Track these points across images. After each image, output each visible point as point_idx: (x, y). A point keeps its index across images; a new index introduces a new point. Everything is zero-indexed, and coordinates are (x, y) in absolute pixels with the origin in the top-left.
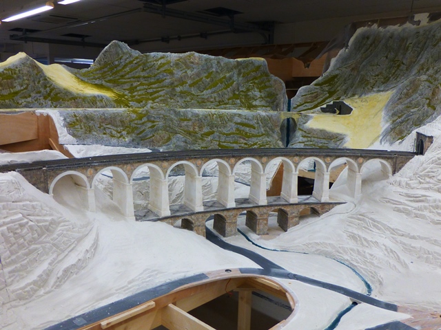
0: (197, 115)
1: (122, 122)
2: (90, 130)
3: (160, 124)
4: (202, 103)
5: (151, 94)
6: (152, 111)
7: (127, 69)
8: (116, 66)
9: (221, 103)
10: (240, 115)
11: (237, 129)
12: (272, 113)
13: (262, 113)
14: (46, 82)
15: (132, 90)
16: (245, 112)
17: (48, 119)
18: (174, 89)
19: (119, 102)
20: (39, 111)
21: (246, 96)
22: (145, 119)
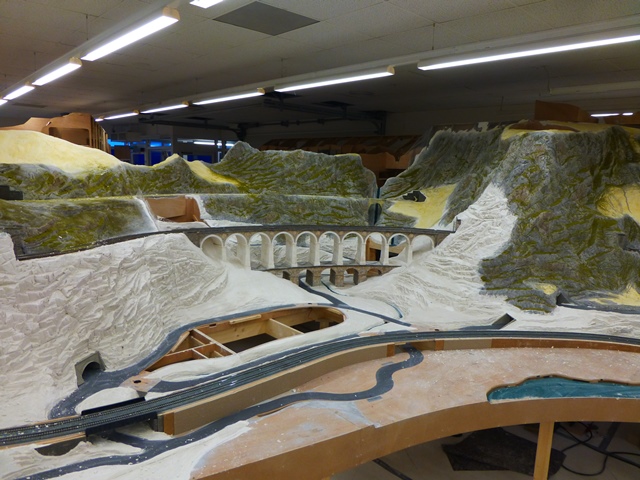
0: (301, 200)
1: (243, 204)
2: (220, 210)
3: (272, 206)
4: (306, 191)
5: (266, 183)
6: (266, 196)
7: (249, 163)
8: (240, 161)
9: (321, 191)
10: (335, 201)
11: (333, 211)
12: (362, 199)
13: (353, 199)
14: (191, 174)
15: (252, 179)
16: (340, 198)
17: (193, 201)
18: (283, 179)
19: (241, 189)
20: (187, 196)
21: (342, 185)
22: (260, 202)
